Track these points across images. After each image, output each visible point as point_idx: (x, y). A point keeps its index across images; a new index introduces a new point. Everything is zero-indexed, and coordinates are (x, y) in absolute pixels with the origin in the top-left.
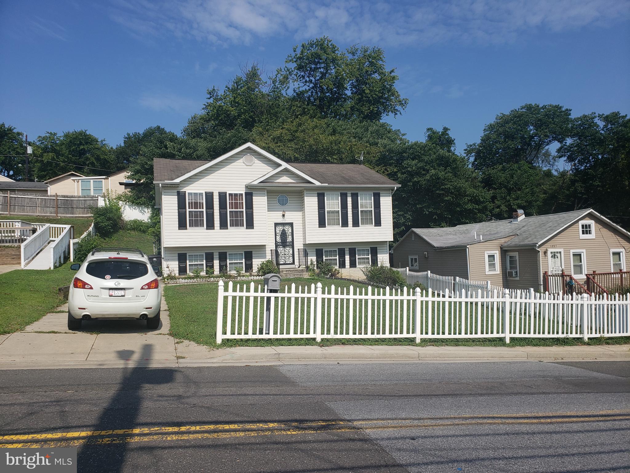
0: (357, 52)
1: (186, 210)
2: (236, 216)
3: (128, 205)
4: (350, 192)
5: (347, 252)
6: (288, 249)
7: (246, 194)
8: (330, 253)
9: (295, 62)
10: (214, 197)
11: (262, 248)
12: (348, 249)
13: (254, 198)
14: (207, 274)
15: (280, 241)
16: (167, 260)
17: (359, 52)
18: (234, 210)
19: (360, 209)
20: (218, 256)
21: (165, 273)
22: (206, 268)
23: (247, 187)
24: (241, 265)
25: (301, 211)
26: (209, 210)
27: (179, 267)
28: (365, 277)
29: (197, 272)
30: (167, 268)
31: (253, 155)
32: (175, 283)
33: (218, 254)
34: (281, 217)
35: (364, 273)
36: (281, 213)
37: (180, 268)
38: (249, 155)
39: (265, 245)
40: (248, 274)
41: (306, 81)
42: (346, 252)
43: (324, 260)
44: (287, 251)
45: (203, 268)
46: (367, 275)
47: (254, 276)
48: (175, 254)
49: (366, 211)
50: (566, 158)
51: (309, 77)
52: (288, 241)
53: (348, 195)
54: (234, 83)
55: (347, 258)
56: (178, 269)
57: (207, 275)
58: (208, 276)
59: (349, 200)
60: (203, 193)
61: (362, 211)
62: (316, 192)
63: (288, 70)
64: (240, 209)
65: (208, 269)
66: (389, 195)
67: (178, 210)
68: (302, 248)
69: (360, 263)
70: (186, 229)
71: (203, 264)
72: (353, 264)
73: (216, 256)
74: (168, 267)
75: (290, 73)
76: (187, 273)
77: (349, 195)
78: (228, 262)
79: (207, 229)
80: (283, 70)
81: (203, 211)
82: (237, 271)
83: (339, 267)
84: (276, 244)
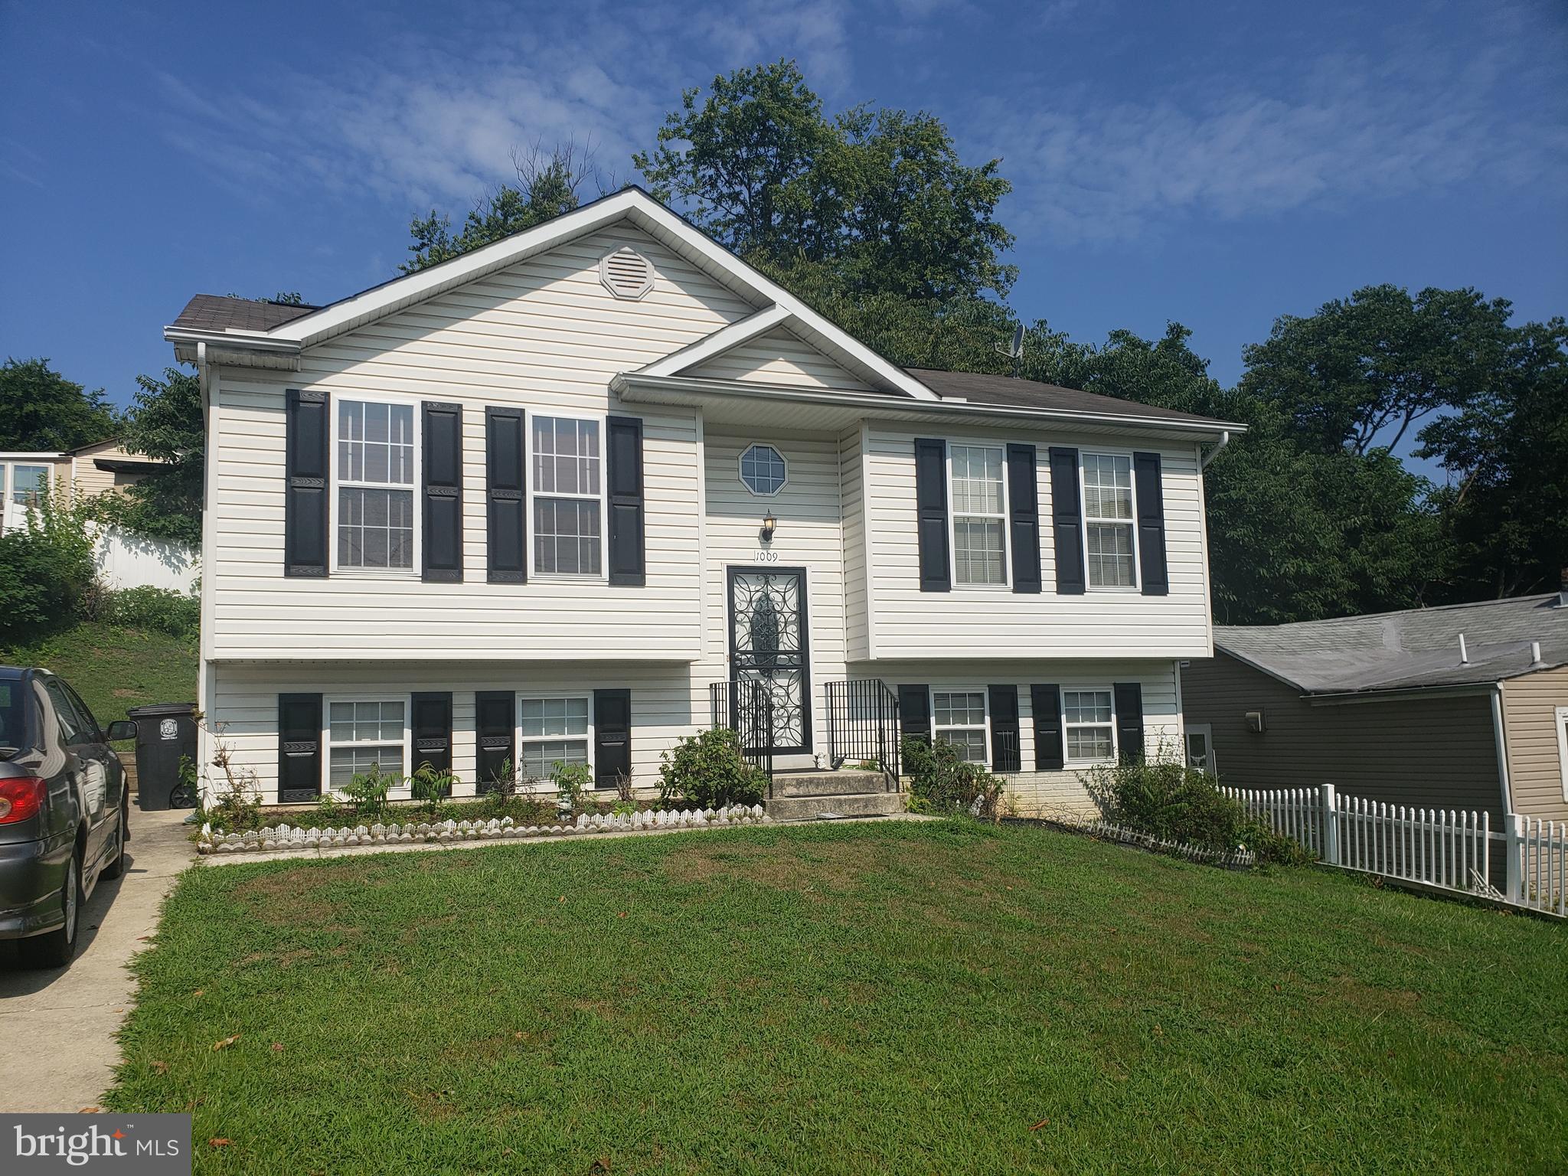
0: (870, 126)
1: (327, 481)
2: (567, 527)
3: (122, 536)
4: (1046, 446)
5: (1024, 702)
6: (784, 682)
7: (613, 423)
8: (959, 704)
9: (689, 137)
10: (466, 430)
11: (674, 671)
12: (1028, 691)
13: (647, 444)
14: (416, 794)
15: (750, 647)
16: (220, 727)
17: (874, 125)
18: (556, 494)
19: (1085, 519)
20: (472, 712)
21: (210, 790)
22: (415, 767)
23: (616, 394)
24: (576, 754)
25: (837, 519)
26: (437, 490)
27: (284, 762)
28: (1095, 812)
29: (368, 785)
30: (217, 764)
31: (647, 255)
32: (252, 850)
33: (472, 700)
34: (757, 543)
35: (1091, 794)
36: (757, 524)
37: (285, 764)
38: (627, 249)
39: (686, 664)
40: (609, 796)
41: (721, 196)
42: (1021, 701)
43: (934, 737)
44: (782, 692)
45: (401, 768)
46: (1102, 803)
47: (643, 806)
48: (265, 695)
49: (1109, 529)
50: (1441, 459)
51: (729, 183)
52: (781, 648)
53: (1039, 456)
54: (496, 209)
55: (1026, 727)
56: (274, 770)
57: (417, 803)
58: (424, 808)
59: (1044, 476)
60: (411, 407)
61: (1093, 529)
62: (911, 437)
63: (668, 158)
64: (584, 491)
65: (424, 772)
66: (1192, 465)
67: (287, 479)
68: (844, 678)
69: (1075, 753)
70: (325, 574)
71: (399, 750)
72: (1049, 758)
73: (464, 708)
74: (221, 762)
75: (673, 167)
76: (319, 792)
77: (1042, 456)
78: (520, 737)
79: (426, 578)
80: (652, 160)
81: (409, 493)
82: (564, 783)
83: (996, 768)
84: (732, 658)
